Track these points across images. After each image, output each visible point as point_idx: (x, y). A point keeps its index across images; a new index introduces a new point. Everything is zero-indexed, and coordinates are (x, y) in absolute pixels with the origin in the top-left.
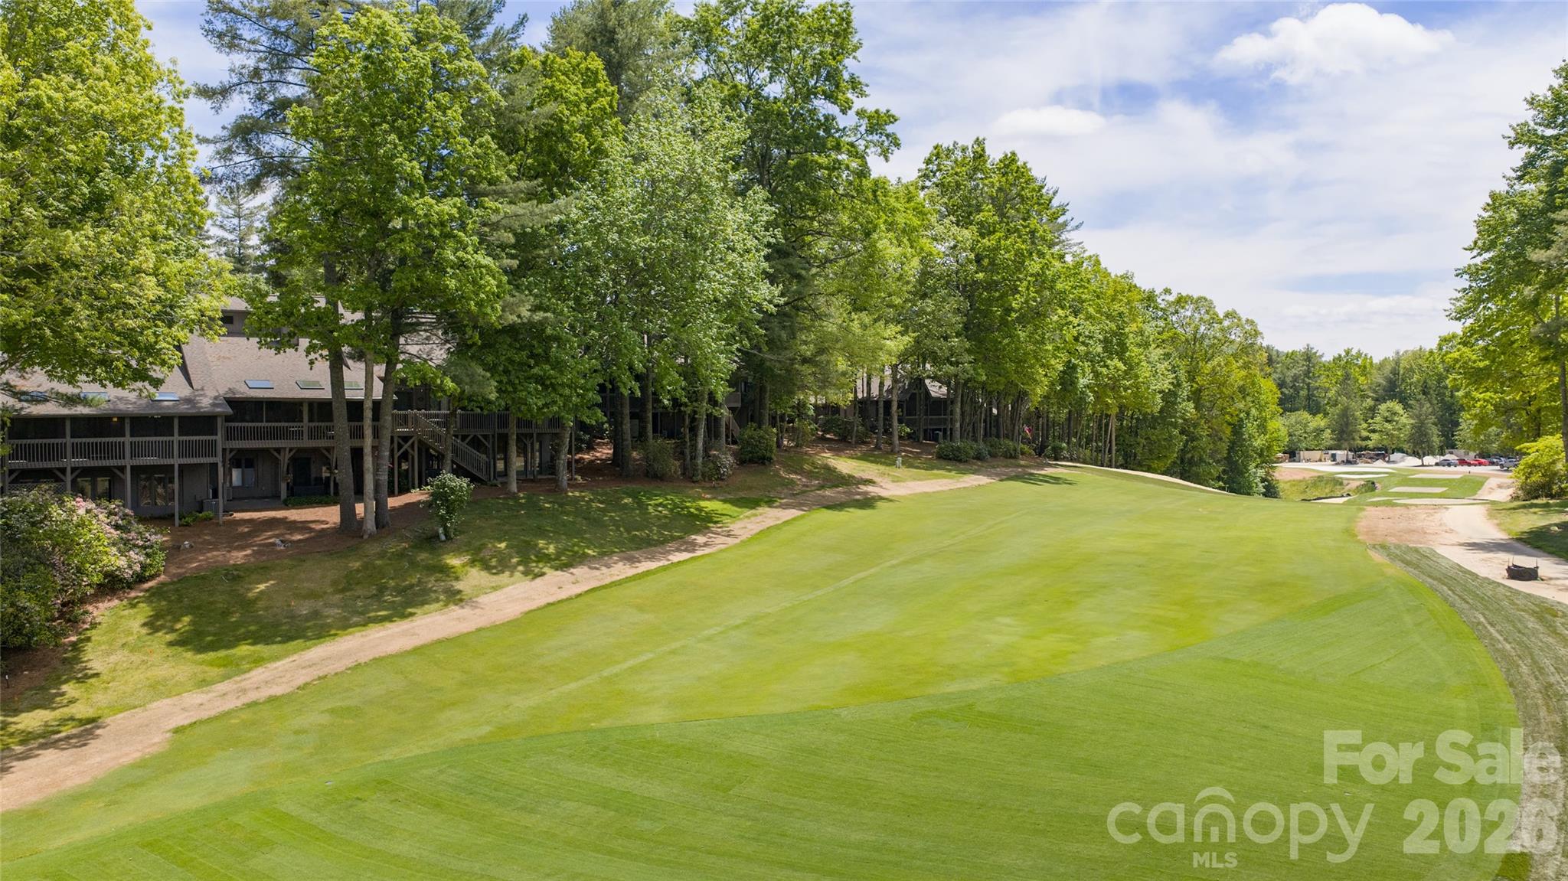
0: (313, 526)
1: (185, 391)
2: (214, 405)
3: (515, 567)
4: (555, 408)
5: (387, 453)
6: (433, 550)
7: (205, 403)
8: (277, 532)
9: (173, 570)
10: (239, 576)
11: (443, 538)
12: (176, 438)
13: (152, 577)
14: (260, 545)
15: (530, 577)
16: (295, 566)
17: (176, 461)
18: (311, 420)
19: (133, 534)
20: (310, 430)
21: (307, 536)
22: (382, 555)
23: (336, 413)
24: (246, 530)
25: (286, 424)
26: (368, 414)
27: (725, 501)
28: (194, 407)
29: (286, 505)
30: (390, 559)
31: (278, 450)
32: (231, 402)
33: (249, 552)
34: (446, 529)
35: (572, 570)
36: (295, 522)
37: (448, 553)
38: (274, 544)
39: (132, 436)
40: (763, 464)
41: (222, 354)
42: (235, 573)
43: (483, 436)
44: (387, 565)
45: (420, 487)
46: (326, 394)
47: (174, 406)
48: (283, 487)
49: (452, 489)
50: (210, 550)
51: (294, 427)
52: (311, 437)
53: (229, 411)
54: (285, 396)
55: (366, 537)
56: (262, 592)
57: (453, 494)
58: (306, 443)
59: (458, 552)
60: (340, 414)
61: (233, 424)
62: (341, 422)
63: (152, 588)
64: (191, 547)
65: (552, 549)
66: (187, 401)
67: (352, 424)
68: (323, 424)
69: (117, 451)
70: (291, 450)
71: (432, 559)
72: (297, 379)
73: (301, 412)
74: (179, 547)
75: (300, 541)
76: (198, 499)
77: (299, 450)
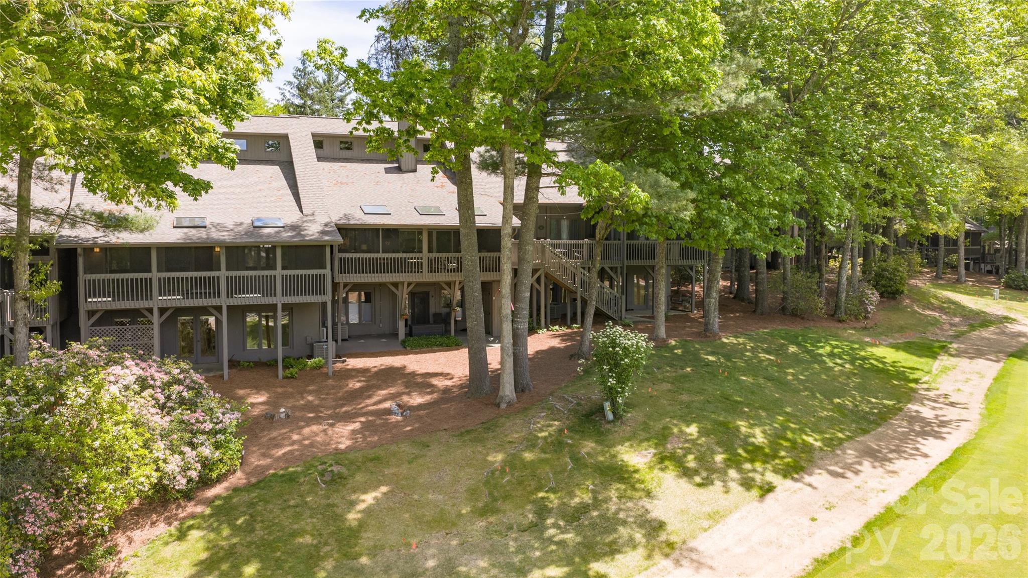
0: (435, 381)
1: (291, 216)
2: (323, 233)
3: (723, 473)
4: (750, 235)
5: (528, 294)
6: (601, 436)
7: (313, 231)
8: (392, 390)
9: (256, 461)
10: (341, 477)
11: (610, 416)
12: (279, 272)
13: (220, 479)
14: (371, 413)
15: (755, 492)
16: (416, 457)
17: (279, 300)
18: (430, 251)
19: (198, 415)
20: (430, 261)
21: (428, 398)
22: (531, 443)
23: (464, 243)
24: (358, 385)
25: (404, 255)
26: (507, 242)
27: (896, 347)
28: (299, 234)
29: (406, 348)
30: (544, 451)
31: (396, 285)
32: (342, 229)
33: (357, 426)
34: (614, 404)
35: (807, 479)
36: (413, 374)
37: (622, 443)
38: (389, 412)
39: (227, 269)
40: (894, 298)
41: (340, 180)
42: (335, 469)
43: (611, 268)
44: (542, 461)
45: (547, 327)
46: (451, 218)
47: (277, 233)
48: (401, 325)
49: (625, 349)
50: (309, 422)
51: (412, 257)
52: (431, 270)
53: (339, 239)
54: (403, 223)
55: (503, 406)
56: (368, 511)
57: (627, 356)
58: (426, 277)
59: (635, 438)
60: (469, 244)
61: (347, 255)
62: (470, 253)
63: (217, 497)
64: (288, 416)
65: (759, 438)
66: (294, 227)
67: (484, 254)
68: (444, 255)
69: (210, 287)
70: (409, 284)
71: (603, 453)
72: (416, 204)
73: (420, 241)
74: (273, 417)
75: (420, 407)
76: (309, 340)
77: (418, 284)
